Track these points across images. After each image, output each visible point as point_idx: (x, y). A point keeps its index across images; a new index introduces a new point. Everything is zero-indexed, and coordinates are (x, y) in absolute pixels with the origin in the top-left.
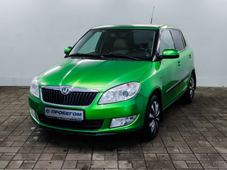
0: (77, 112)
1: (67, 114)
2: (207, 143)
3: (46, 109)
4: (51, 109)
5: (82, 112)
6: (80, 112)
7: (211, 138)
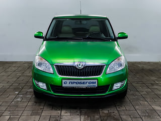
0: (92, 81)
1: (83, 83)
2: (146, 103)
3: (64, 81)
4: (68, 81)
5: (96, 81)
6: (94, 81)
7: (149, 99)
